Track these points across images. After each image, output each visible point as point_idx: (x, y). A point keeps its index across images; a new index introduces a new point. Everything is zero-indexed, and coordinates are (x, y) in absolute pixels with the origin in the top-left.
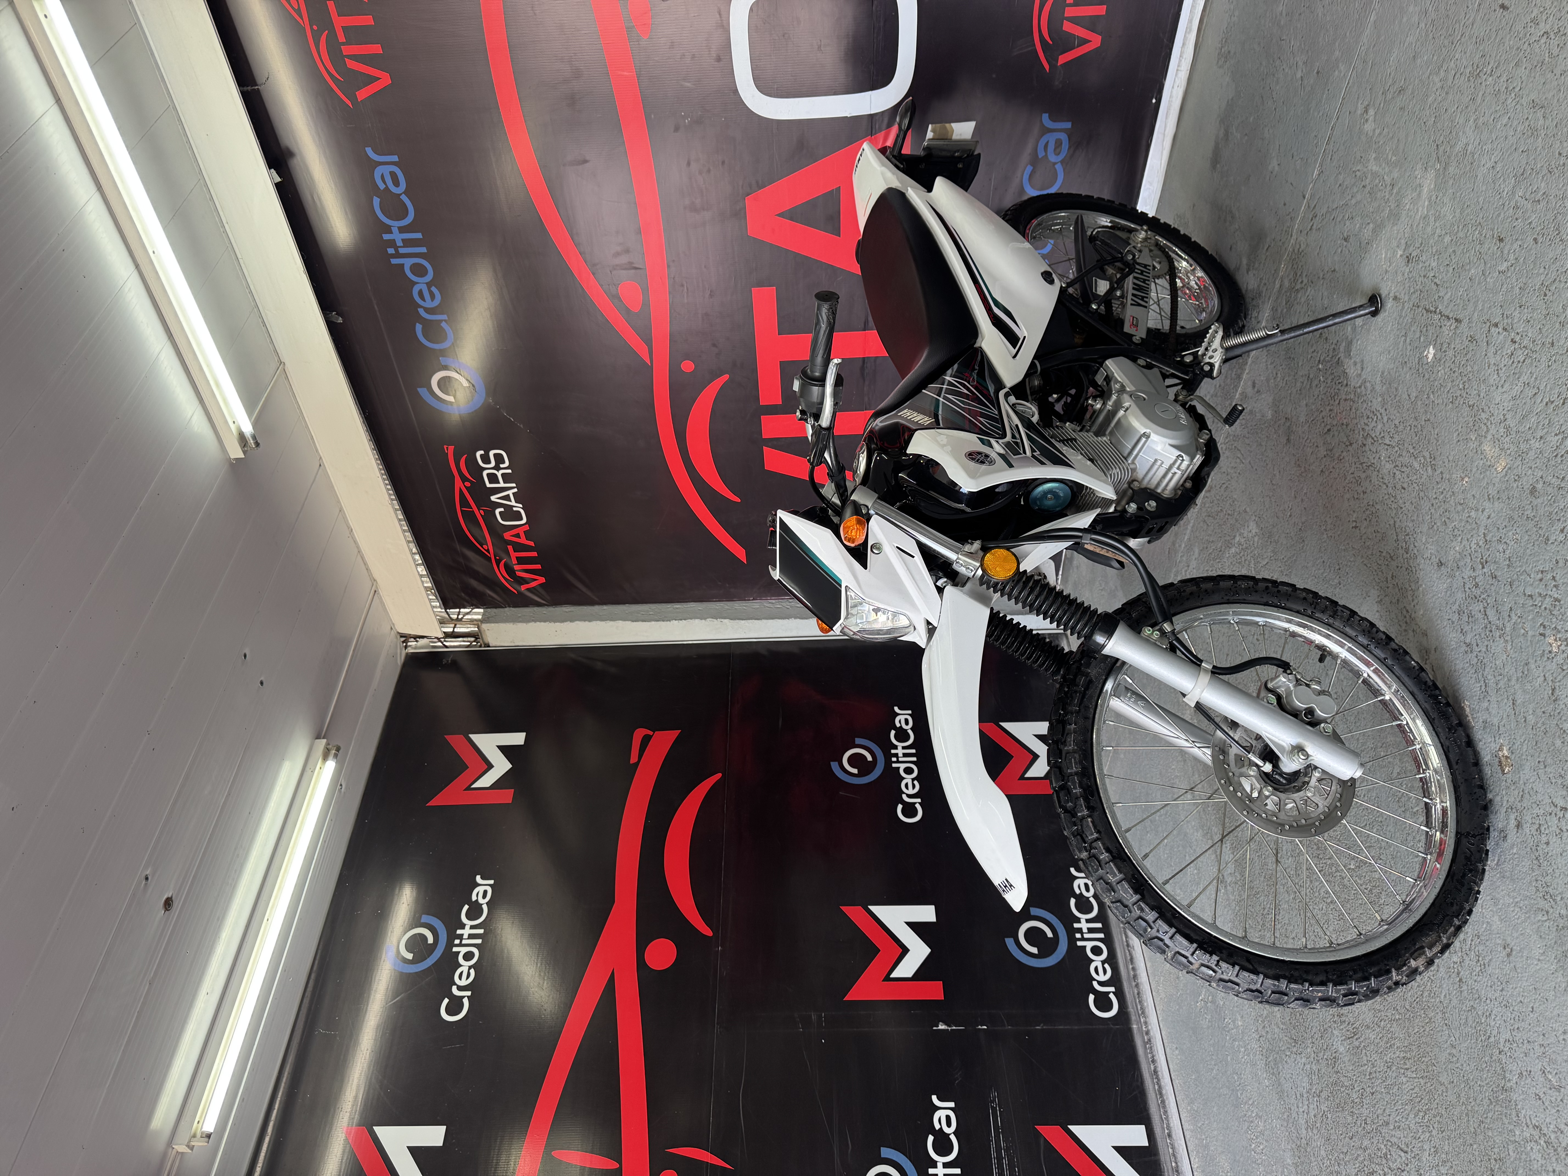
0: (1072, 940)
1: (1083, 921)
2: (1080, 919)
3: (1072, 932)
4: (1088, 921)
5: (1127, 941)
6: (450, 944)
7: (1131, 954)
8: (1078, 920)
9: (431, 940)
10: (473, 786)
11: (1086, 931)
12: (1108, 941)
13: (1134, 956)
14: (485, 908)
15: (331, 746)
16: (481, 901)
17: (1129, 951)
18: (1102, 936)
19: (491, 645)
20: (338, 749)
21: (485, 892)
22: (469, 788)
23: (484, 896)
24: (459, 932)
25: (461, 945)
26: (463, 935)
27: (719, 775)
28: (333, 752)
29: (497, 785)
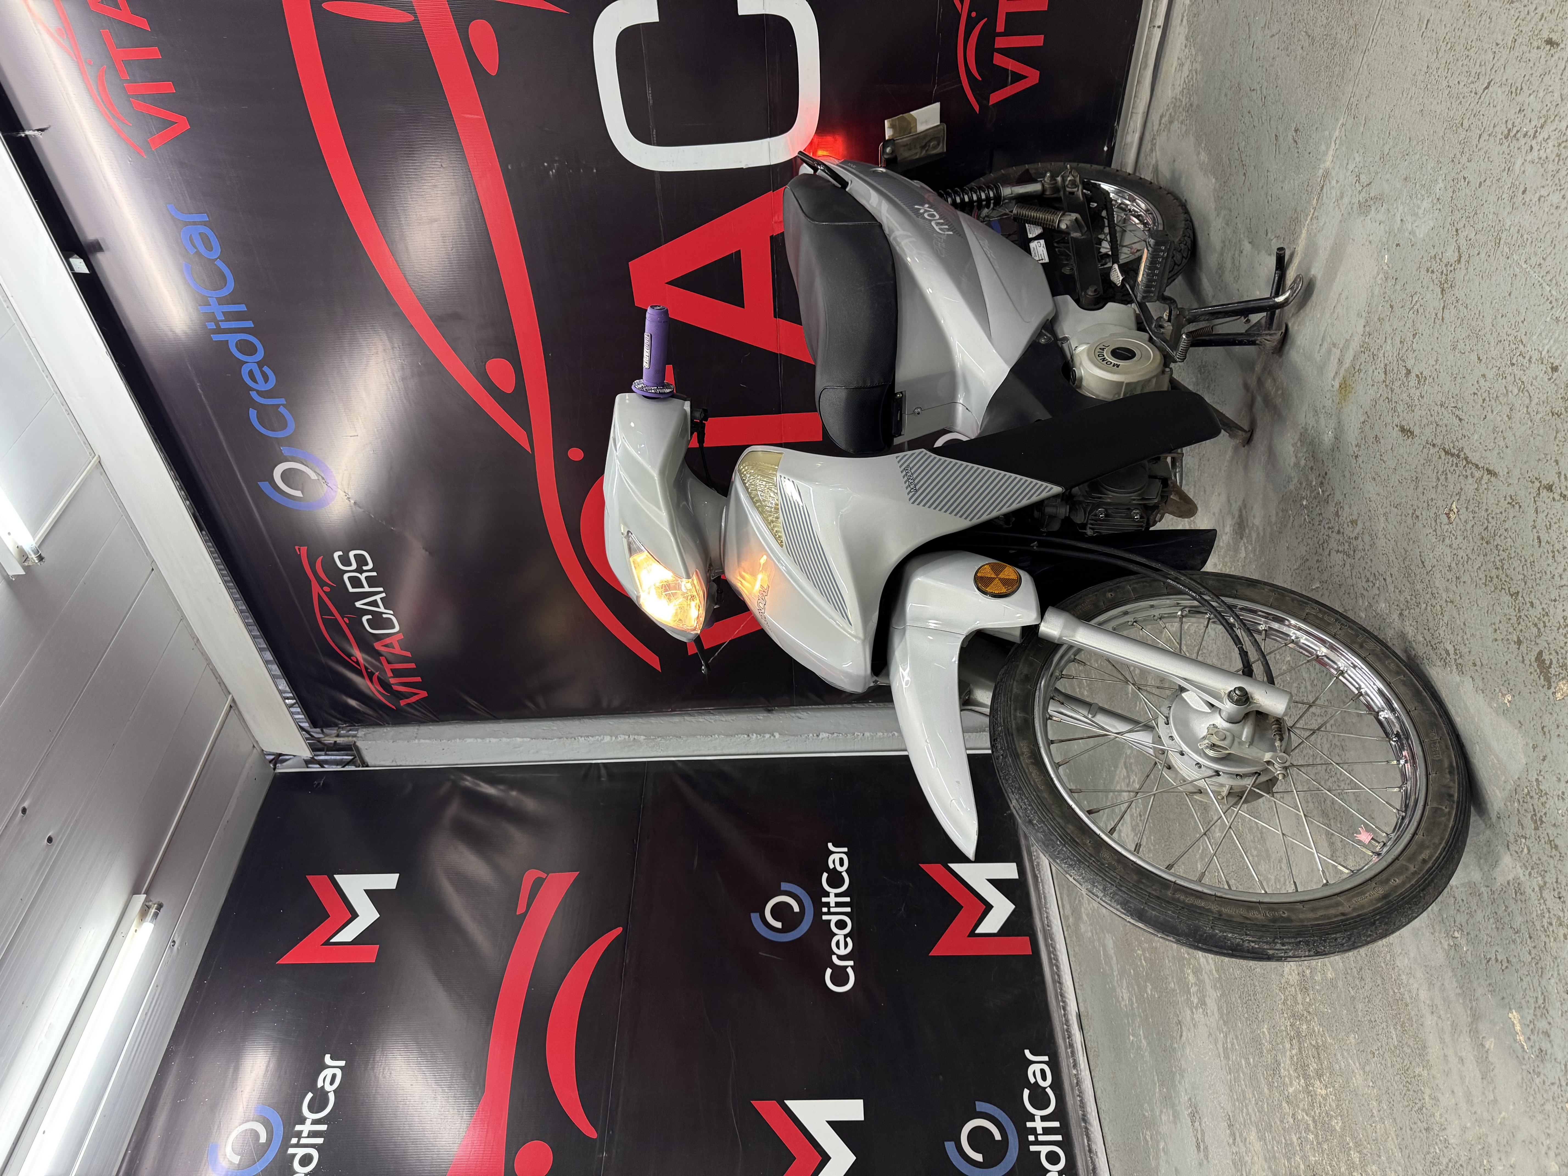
0: (1024, 1144)
1: (1038, 1118)
2: (1034, 1115)
3: (1024, 1132)
4: (1044, 1119)
5: (1089, 1145)
6: (286, 1144)
7: (1093, 1163)
8: (1032, 1118)
9: (263, 1139)
10: (332, 941)
11: (1041, 1132)
12: (1067, 1145)
13: (1097, 1165)
14: (332, 1097)
15: (150, 903)
16: (328, 1088)
17: (1091, 1158)
18: (1059, 1138)
19: (369, 764)
20: (160, 907)
21: (334, 1077)
22: (327, 943)
23: (332, 1083)
24: (298, 1128)
25: (298, 1145)
26: (301, 1132)
27: (619, 930)
28: (153, 910)
29: (361, 939)
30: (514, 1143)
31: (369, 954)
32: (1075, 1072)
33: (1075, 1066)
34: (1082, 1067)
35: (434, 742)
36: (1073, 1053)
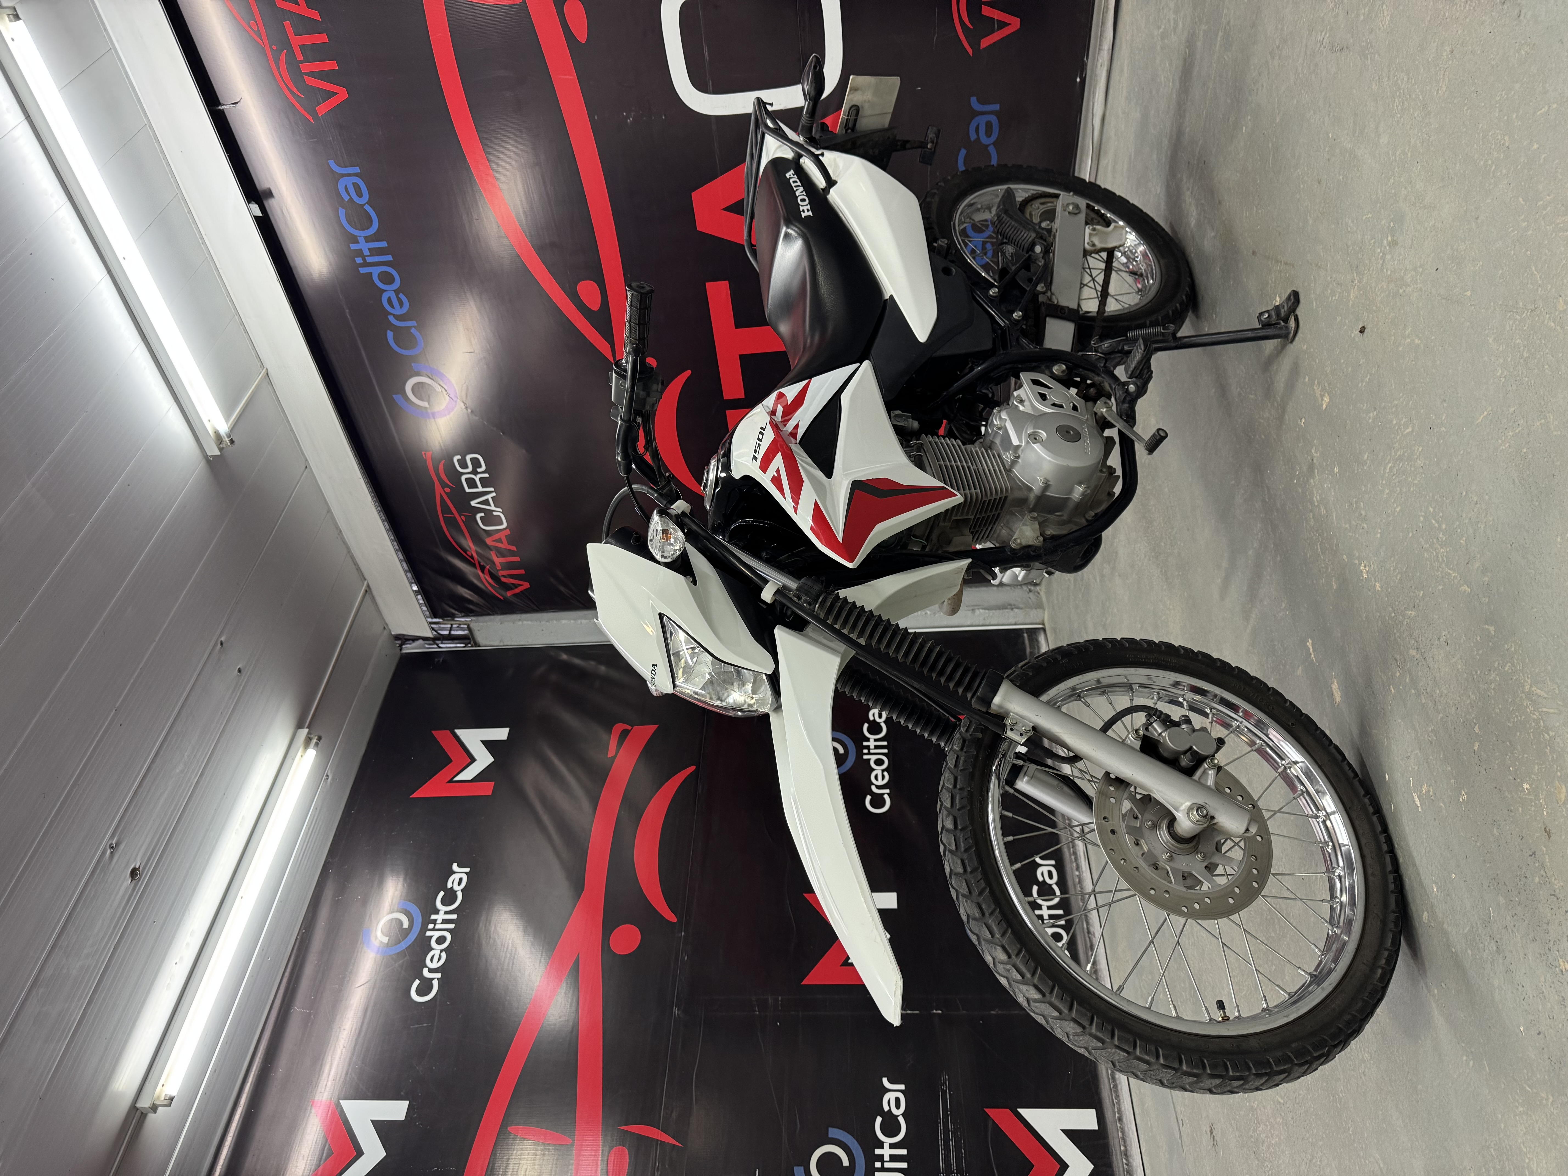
1: (1044, 908)
2: (1041, 906)
4: (1049, 908)
7: (1091, 939)
9: (406, 925)
10: (455, 779)
12: (1069, 927)
14: (460, 894)
15: (312, 736)
16: (456, 888)
18: (1063, 922)
19: (481, 645)
21: (461, 880)
22: (451, 781)
23: (459, 884)
24: (433, 917)
25: (434, 929)
26: (436, 920)
27: (693, 768)
28: (314, 741)
29: (479, 778)
30: (609, 925)
31: (487, 789)
32: (1077, 873)
33: (1078, 868)
34: (1084, 869)
35: (535, 623)
36: (1076, 859)
